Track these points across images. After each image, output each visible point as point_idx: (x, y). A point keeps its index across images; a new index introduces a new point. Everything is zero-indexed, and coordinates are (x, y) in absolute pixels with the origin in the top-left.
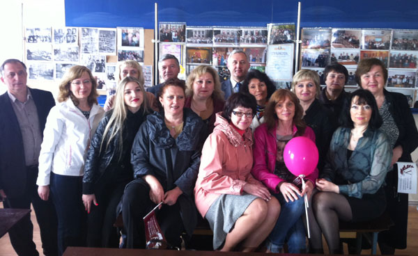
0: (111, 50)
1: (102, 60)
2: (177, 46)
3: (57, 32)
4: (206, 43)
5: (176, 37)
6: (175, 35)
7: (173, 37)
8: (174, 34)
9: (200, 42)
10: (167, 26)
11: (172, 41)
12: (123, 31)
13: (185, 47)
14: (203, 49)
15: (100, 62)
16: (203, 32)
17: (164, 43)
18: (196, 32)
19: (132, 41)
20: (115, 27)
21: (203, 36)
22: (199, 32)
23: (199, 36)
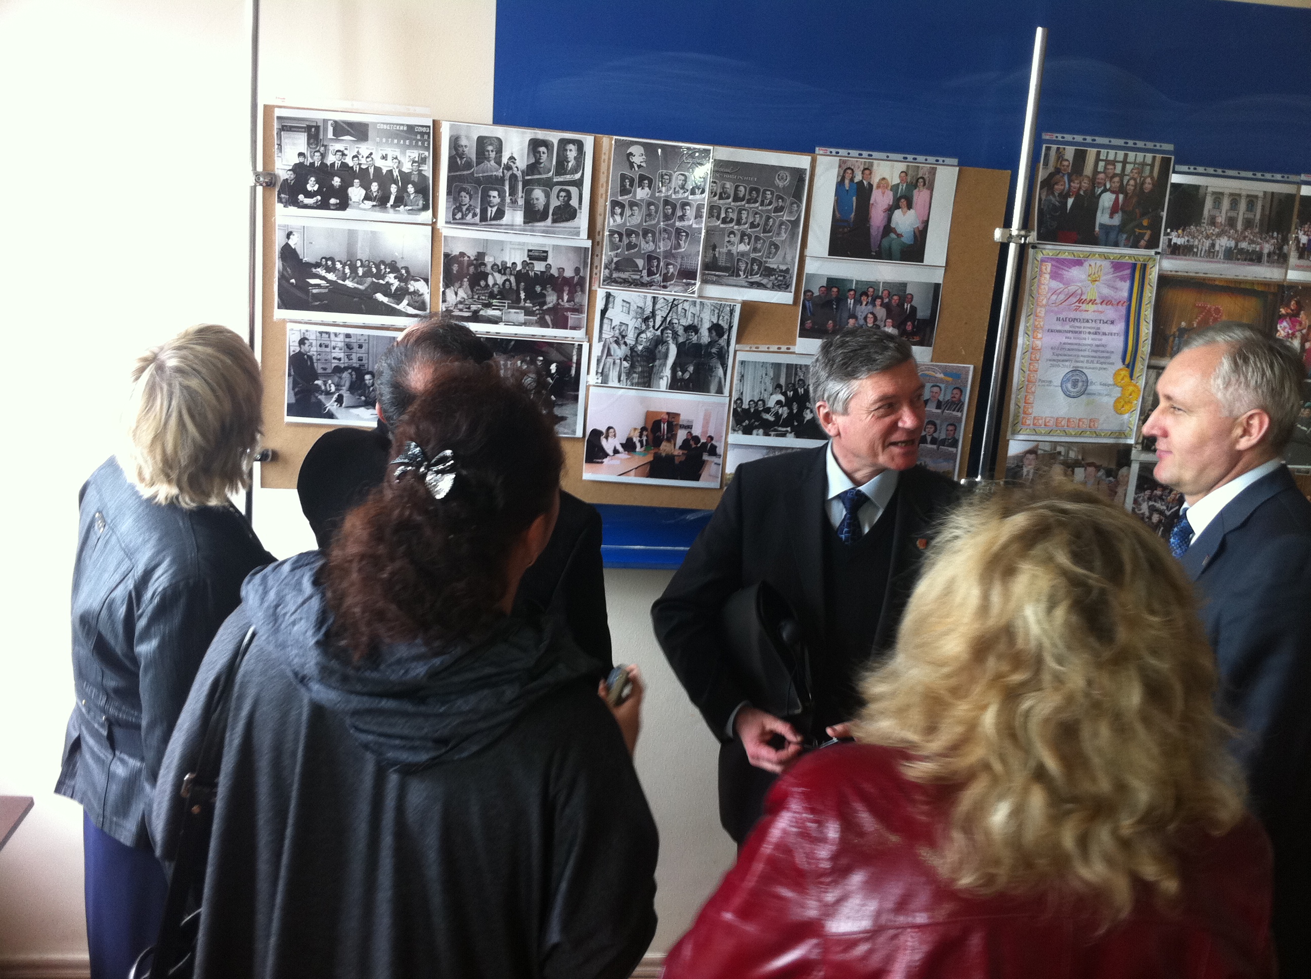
0: (769, 272)
1: (716, 329)
2: (1117, 266)
3: (471, 152)
4: (1255, 258)
5: (1117, 220)
6: (1114, 211)
7: (1103, 218)
8: (1107, 200)
9: (1231, 255)
10: (1080, 156)
11: (1092, 240)
12: (845, 171)
13: (1153, 276)
14: (1235, 288)
15: (705, 337)
16: (1252, 200)
17: (1050, 249)
18: (1218, 197)
19: (888, 229)
20: (806, 148)
21: (1248, 224)
22: (1235, 199)
23: (1231, 222)
